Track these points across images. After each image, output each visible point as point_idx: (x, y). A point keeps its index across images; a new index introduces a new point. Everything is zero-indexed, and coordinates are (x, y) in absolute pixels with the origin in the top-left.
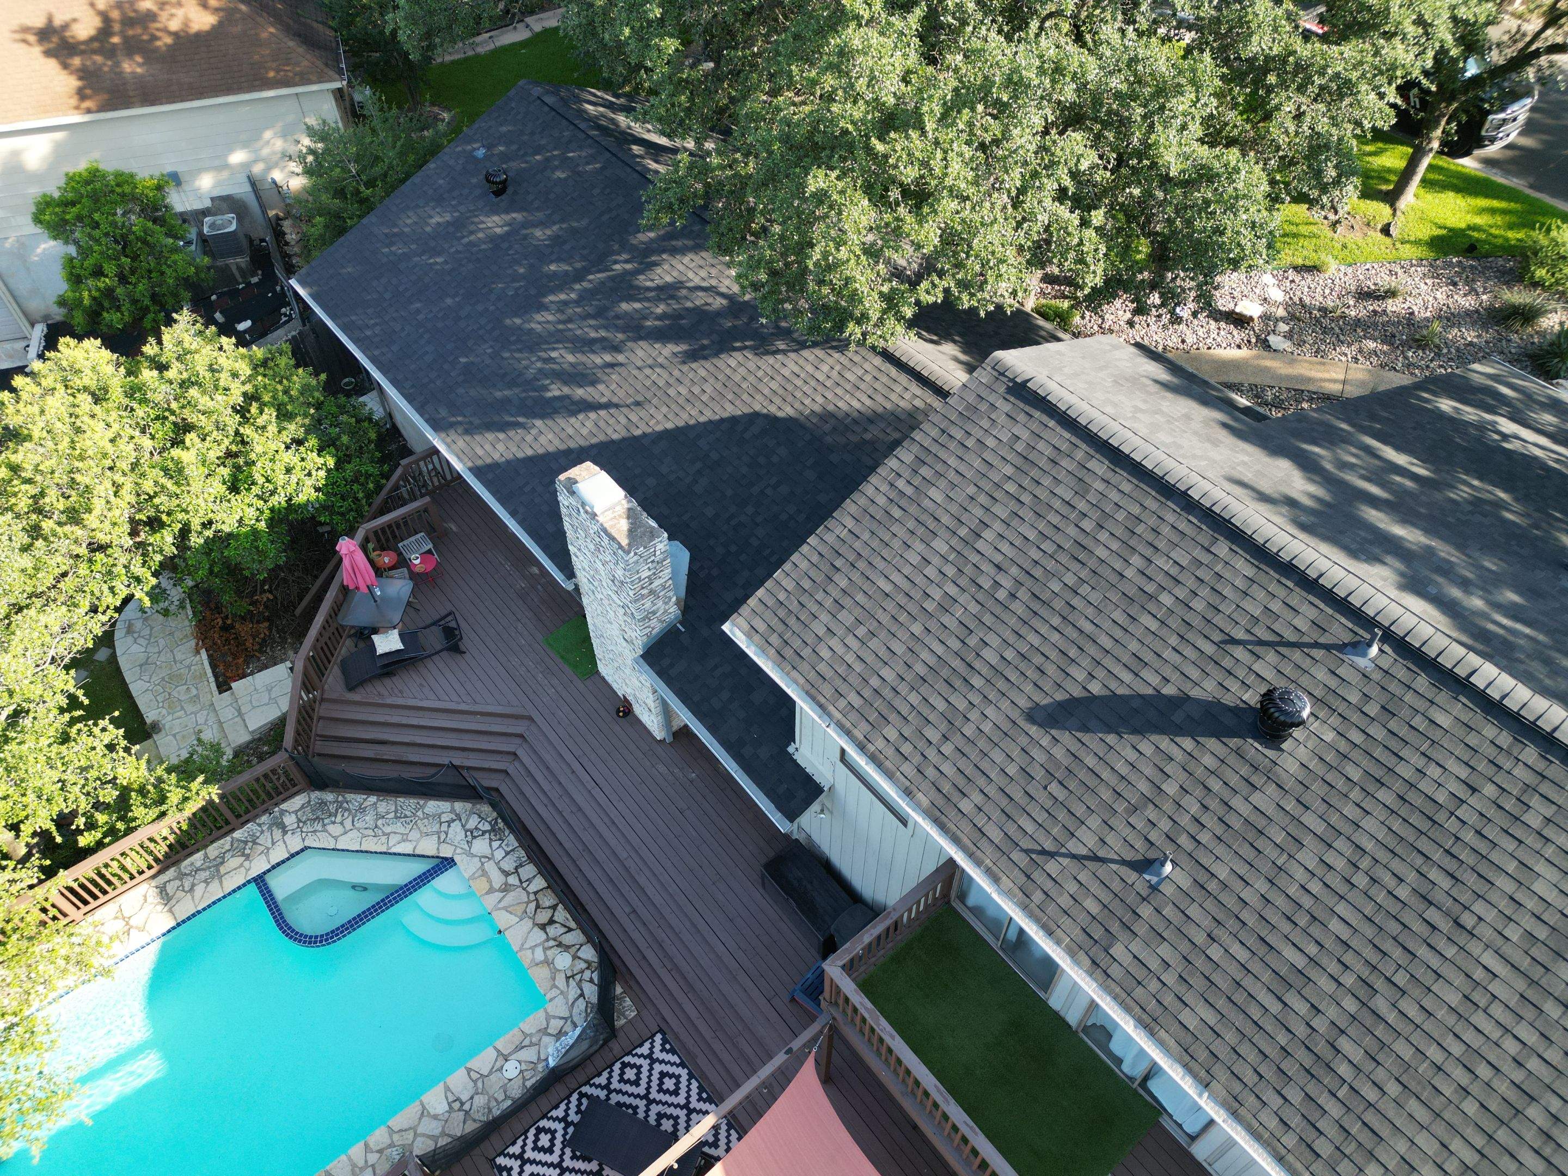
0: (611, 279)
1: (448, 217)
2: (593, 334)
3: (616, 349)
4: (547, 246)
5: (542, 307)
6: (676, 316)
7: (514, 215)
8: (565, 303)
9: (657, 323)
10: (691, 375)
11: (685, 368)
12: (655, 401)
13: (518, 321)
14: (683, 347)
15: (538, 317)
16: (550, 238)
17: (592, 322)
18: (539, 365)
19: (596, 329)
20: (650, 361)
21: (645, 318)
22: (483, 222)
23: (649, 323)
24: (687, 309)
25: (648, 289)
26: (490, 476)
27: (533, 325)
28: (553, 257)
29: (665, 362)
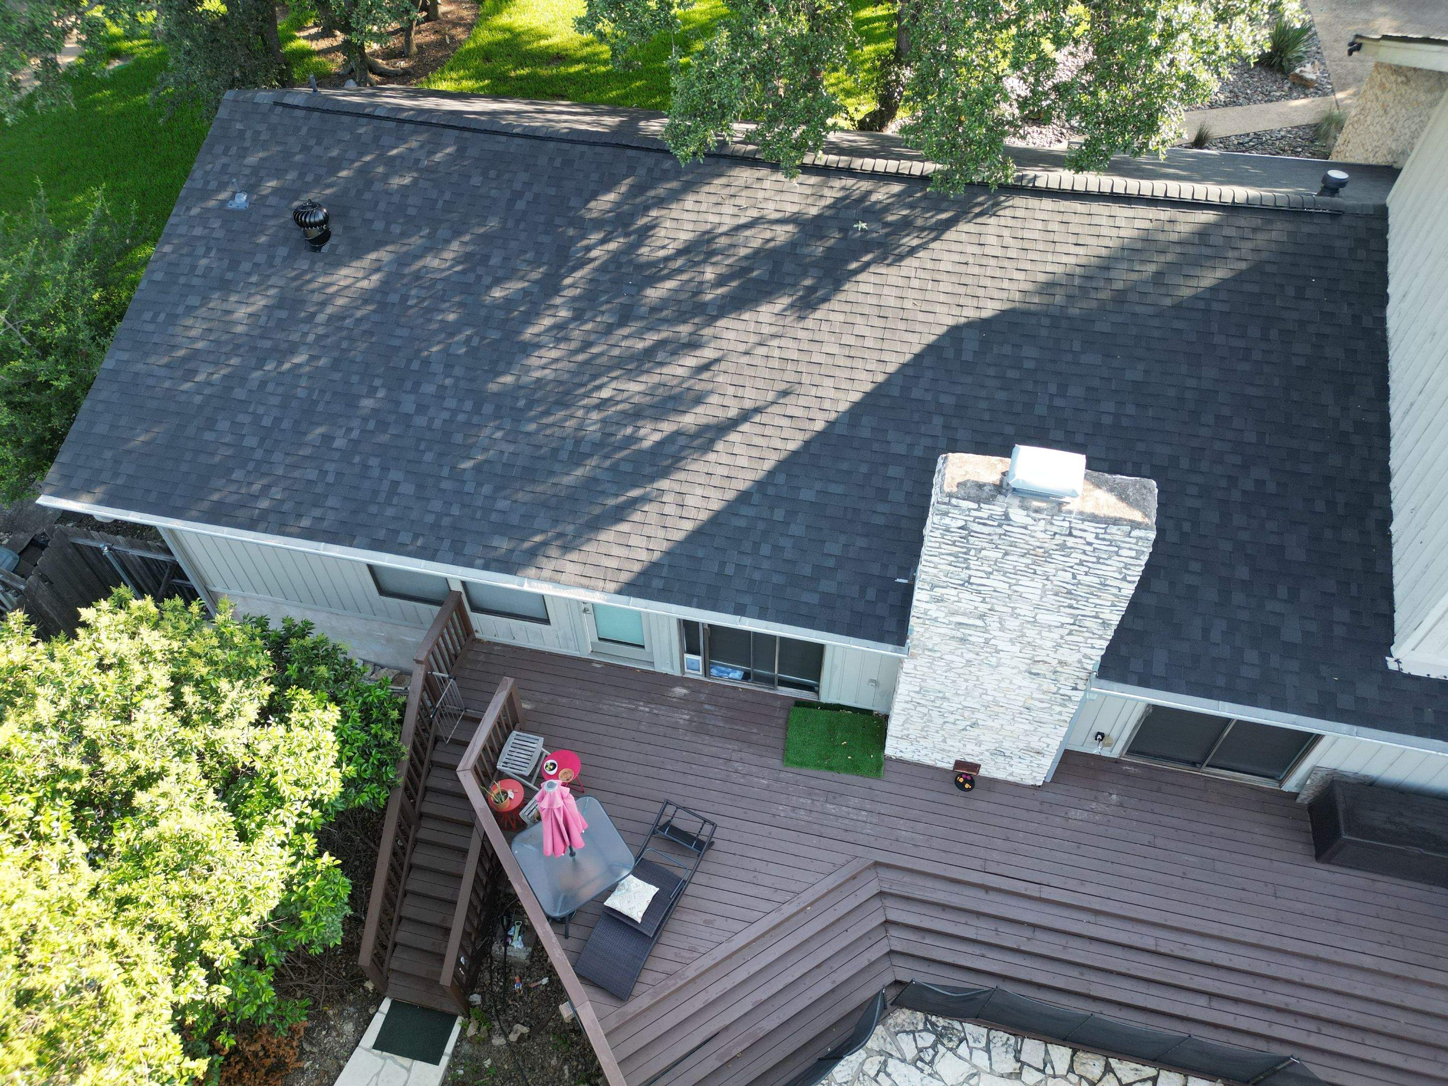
0: (603, 269)
1: (260, 302)
2: (640, 345)
3: (693, 344)
4: (463, 272)
5: (528, 348)
6: (740, 271)
7: (373, 256)
8: (560, 327)
9: (720, 291)
10: (825, 327)
11: (809, 323)
12: (805, 379)
13: (508, 379)
14: (784, 301)
15: (533, 361)
16: (457, 261)
17: (625, 331)
18: (595, 416)
19: (639, 335)
20: (753, 339)
21: (698, 293)
22: (331, 284)
23: (709, 297)
24: (746, 258)
25: (667, 259)
26: (657, 583)
27: (538, 374)
28: (487, 280)
29: (773, 330)
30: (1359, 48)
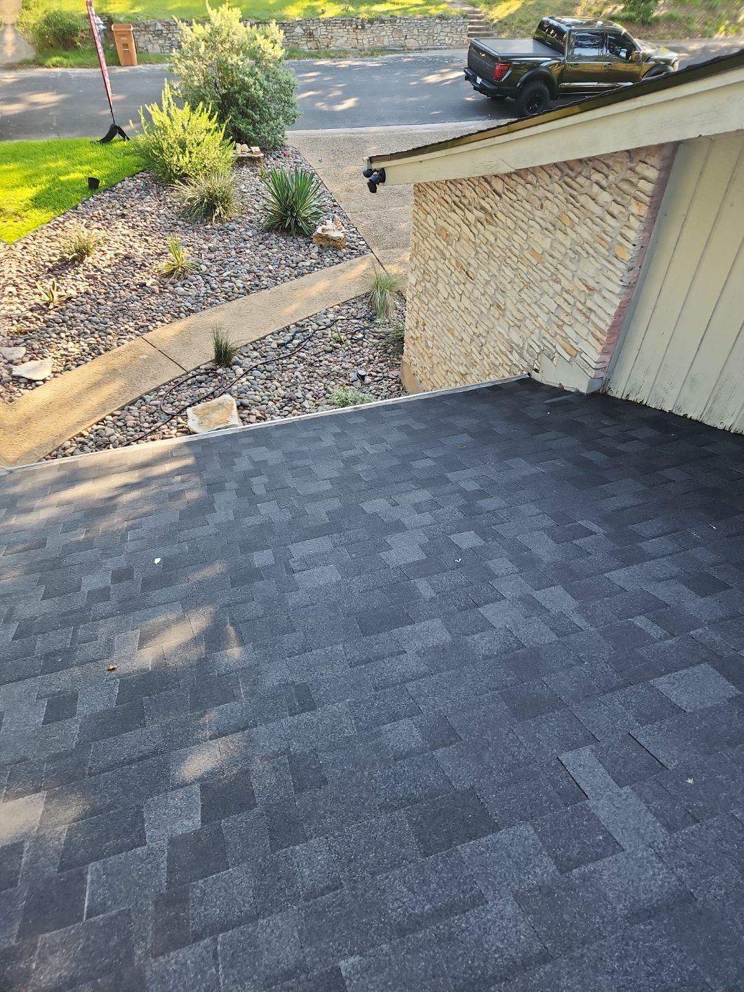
30: (382, 177)
